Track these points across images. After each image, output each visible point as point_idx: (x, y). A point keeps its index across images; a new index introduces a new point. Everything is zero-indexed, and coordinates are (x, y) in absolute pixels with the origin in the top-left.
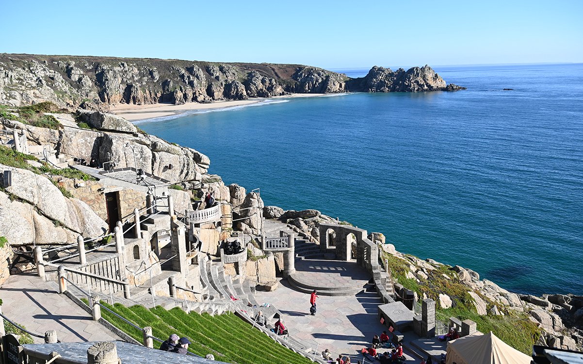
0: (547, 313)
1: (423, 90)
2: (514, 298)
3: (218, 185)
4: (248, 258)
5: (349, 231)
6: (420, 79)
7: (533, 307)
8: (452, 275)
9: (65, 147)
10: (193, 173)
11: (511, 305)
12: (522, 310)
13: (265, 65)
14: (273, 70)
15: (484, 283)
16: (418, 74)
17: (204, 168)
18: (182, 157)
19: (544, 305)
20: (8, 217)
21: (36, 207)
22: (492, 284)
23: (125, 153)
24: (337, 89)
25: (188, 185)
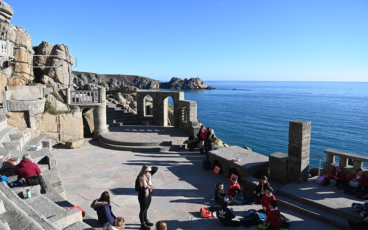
1: (197, 89)
4: (46, 109)
5: (166, 95)
6: (195, 83)
13: (119, 75)
14: (123, 78)
16: (194, 81)
24: (155, 87)
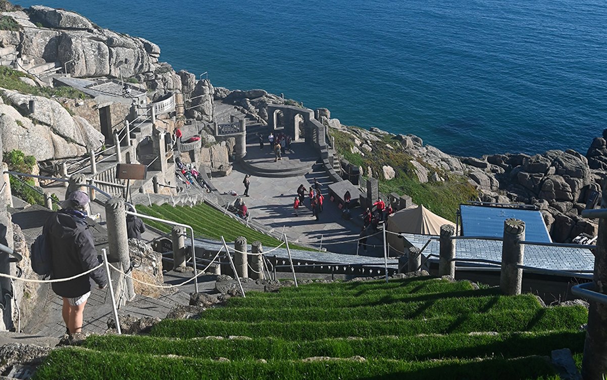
0: (486, 174)
2: (455, 162)
3: (170, 75)
4: (202, 146)
5: (296, 112)
7: (472, 170)
8: (396, 145)
9: (26, 48)
10: (147, 66)
11: (452, 170)
12: (462, 173)
15: (427, 149)
17: (155, 57)
18: (136, 51)
19: (483, 166)
20: (34, 139)
21: (52, 127)
22: (434, 149)
23: (83, 51)
25: (142, 77)
